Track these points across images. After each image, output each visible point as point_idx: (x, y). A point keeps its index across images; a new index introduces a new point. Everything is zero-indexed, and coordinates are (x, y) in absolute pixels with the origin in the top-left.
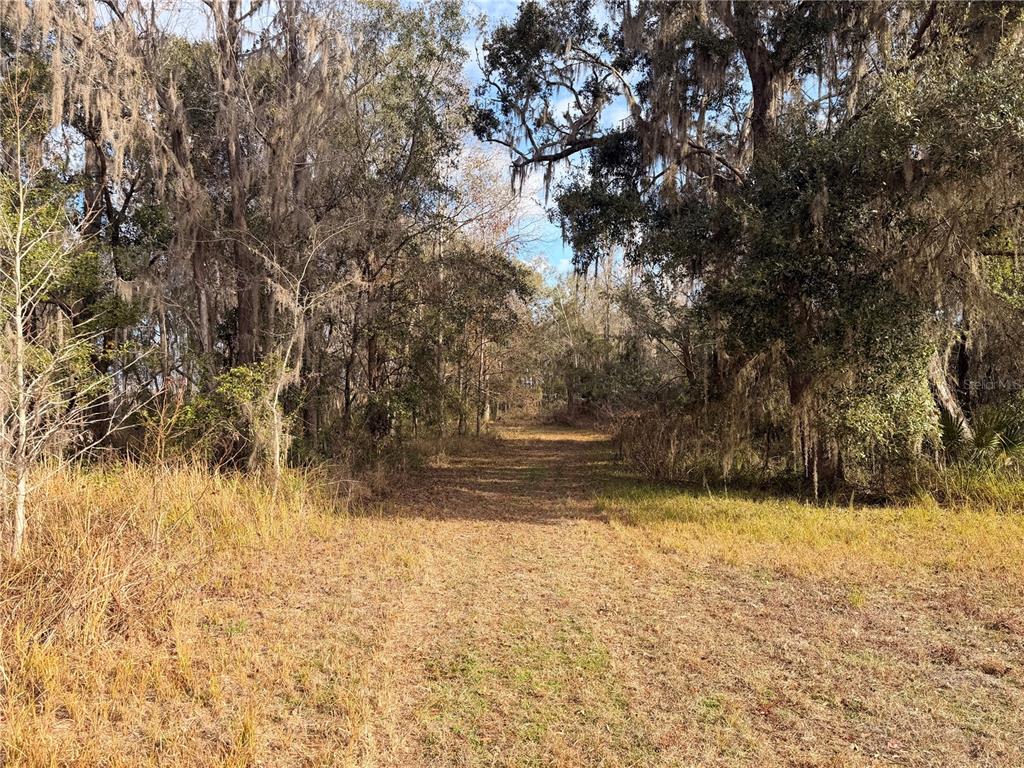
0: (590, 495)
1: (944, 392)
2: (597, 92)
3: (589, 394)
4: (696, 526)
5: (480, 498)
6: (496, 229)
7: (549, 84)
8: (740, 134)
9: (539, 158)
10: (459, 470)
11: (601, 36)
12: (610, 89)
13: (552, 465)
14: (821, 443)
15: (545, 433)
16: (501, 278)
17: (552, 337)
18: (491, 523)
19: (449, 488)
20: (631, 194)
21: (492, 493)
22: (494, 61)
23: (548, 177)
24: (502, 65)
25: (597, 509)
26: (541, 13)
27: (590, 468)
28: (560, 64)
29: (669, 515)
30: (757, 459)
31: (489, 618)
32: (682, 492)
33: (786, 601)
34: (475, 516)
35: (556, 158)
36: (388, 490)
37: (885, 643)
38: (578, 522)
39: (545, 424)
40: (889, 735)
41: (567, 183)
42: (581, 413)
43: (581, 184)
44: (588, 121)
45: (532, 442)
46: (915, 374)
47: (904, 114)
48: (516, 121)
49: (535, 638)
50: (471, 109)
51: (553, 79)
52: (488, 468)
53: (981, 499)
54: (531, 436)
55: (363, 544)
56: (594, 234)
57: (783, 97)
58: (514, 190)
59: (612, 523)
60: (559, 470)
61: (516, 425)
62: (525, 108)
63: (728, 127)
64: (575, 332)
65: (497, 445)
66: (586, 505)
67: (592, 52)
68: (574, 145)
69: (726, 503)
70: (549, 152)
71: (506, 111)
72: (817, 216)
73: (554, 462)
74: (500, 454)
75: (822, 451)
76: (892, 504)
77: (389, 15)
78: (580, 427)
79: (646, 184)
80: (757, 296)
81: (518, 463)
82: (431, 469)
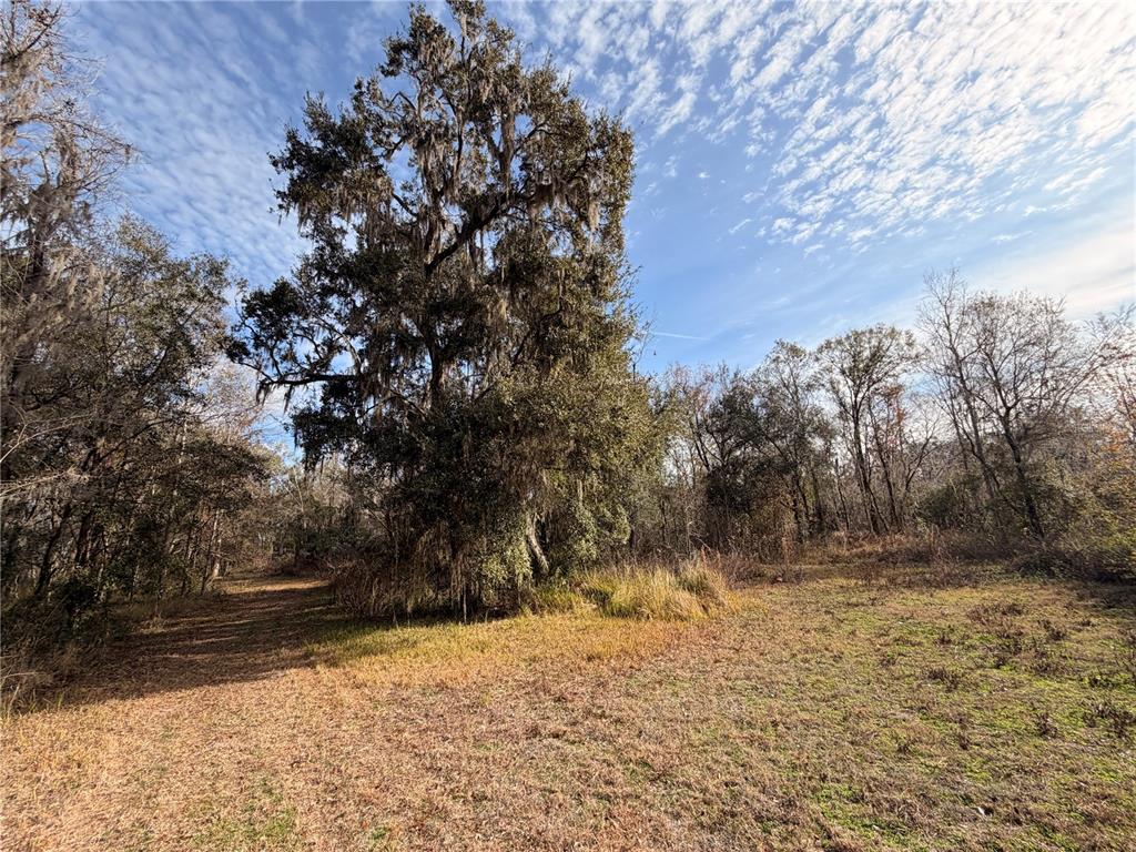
0: (302, 643)
1: (534, 541)
2: (332, 347)
3: (314, 548)
4: (384, 658)
5: (191, 663)
6: (242, 424)
7: (295, 335)
8: (425, 388)
9: (282, 381)
10: (173, 633)
11: (336, 314)
12: (341, 347)
13: (273, 615)
14: (468, 586)
15: (272, 584)
16: (240, 465)
17: (286, 504)
18: (197, 691)
19: (159, 657)
20: (351, 420)
21: (206, 656)
22: (250, 311)
23: (288, 396)
24: (258, 315)
25: (306, 656)
26: (292, 290)
27: (307, 614)
28: (304, 324)
29: (367, 651)
30: (431, 593)
31: (174, 808)
32: (378, 628)
33: (442, 713)
34: (181, 686)
35: (297, 383)
36: (78, 670)
37: (500, 732)
38: (287, 672)
39: (272, 575)
40: (500, 815)
41: (302, 406)
42: (305, 564)
43: (313, 407)
44: (324, 363)
45: (256, 594)
46: (518, 540)
47: (508, 399)
48: (266, 355)
49: (222, 816)
50: (226, 339)
51: (298, 332)
52: (207, 628)
53: (552, 606)
54: (258, 588)
55: (22, 750)
56: (320, 443)
57: (449, 374)
58: (258, 400)
59: (318, 667)
60: (278, 620)
61: (245, 579)
62: (274, 346)
63: (418, 380)
64: (305, 501)
65: (221, 601)
66: (298, 653)
67: (330, 322)
68: (310, 376)
69: (409, 632)
70: (290, 378)
71: (257, 347)
72: (466, 447)
73: (276, 612)
74: (222, 610)
75: (468, 591)
76: (508, 616)
77: (154, 260)
78: (303, 576)
79: (362, 413)
80: (430, 494)
81: (240, 617)
82: (142, 636)
